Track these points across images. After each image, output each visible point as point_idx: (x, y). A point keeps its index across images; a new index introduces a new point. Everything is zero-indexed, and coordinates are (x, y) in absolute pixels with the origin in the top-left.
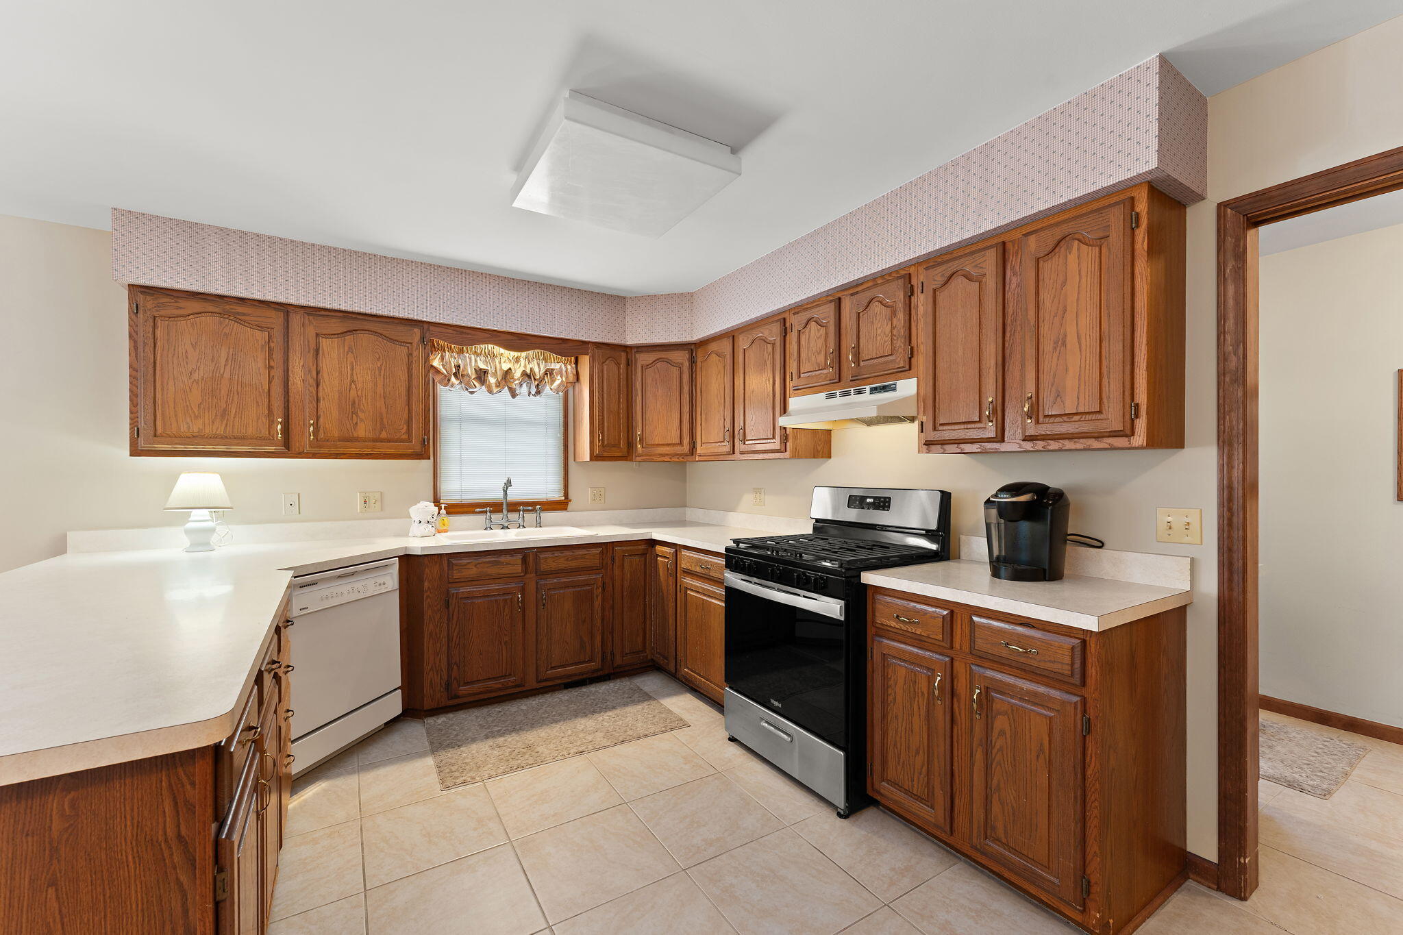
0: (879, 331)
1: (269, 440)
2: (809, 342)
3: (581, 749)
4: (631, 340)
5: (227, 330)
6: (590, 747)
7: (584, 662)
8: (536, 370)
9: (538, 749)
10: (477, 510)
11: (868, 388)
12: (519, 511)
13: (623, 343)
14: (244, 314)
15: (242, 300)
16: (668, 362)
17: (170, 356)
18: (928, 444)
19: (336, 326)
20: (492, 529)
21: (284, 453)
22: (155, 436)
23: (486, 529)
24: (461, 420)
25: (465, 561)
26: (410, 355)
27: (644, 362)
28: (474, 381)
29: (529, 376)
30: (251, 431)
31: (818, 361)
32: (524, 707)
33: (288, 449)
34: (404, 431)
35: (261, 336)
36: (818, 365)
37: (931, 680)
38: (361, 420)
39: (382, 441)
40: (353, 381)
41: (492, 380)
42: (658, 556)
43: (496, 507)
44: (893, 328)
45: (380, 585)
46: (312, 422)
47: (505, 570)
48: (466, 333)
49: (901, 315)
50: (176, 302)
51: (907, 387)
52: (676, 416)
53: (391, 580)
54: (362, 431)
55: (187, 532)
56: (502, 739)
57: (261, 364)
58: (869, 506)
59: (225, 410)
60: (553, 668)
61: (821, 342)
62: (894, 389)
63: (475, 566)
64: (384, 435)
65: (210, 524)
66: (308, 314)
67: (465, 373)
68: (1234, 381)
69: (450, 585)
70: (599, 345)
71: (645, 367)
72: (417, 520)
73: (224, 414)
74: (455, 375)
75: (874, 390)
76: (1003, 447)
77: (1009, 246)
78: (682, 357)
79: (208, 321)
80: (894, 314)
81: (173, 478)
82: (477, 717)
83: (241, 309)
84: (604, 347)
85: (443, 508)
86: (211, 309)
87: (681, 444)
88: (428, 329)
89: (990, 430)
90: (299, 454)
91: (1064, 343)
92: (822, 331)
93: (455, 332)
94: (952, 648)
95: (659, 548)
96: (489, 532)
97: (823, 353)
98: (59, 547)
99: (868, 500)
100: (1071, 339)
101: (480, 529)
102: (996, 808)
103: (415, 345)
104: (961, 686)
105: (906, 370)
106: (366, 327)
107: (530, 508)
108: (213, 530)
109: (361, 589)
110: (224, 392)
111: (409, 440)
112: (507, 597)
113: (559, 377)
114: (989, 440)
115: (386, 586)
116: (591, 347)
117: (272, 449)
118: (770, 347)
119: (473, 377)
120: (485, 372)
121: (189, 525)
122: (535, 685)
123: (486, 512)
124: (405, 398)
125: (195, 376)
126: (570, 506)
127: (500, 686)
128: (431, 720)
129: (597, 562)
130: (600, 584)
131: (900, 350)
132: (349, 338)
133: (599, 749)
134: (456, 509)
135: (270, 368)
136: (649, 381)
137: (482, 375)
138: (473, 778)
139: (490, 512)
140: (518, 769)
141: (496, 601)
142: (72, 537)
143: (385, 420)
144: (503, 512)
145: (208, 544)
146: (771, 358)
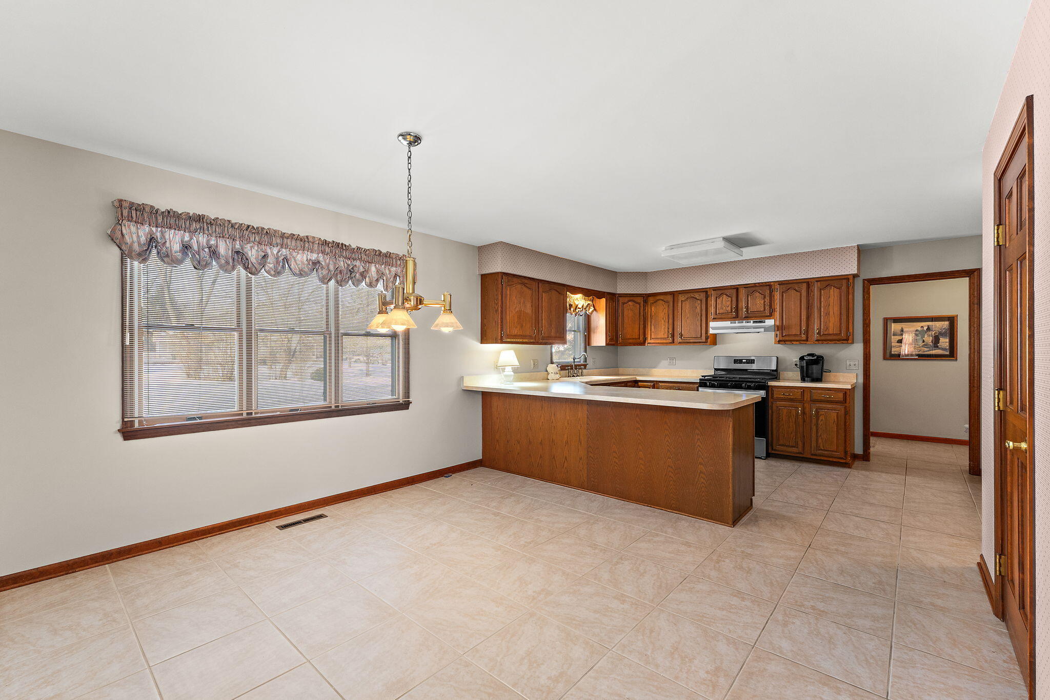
0: (757, 301)
1: (531, 337)
2: (722, 302)
4: (618, 292)
5: (524, 290)
11: (752, 321)
15: (525, 277)
16: (634, 301)
18: (779, 342)
19: (546, 288)
21: (536, 342)
22: (507, 335)
27: (623, 301)
30: (528, 333)
31: (727, 309)
34: (562, 333)
35: (530, 293)
36: (726, 311)
37: (797, 411)
39: (557, 337)
40: (550, 311)
44: (765, 302)
46: (541, 329)
49: (768, 298)
50: (512, 279)
51: (770, 322)
52: (637, 326)
54: (553, 333)
55: (505, 376)
58: (744, 363)
61: (729, 303)
62: (765, 322)
64: (558, 334)
66: (542, 283)
68: (867, 326)
70: (609, 293)
71: (624, 303)
72: (551, 373)
75: (754, 322)
76: (808, 343)
77: (810, 283)
78: (640, 300)
79: (519, 286)
80: (764, 297)
81: (499, 353)
83: (526, 281)
85: (559, 367)
86: (520, 282)
87: (639, 338)
88: (567, 288)
89: (804, 337)
91: (829, 314)
92: (730, 299)
94: (804, 400)
97: (730, 307)
99: (743, 361)
100: (831, 313)
102: (820, 441)
104: (807, 410)
105: (770, 316)
106: (553, 288)
110: (522, 317)
111: (563, 337)
114: (803, 341)
116: (606, 295)
117: (532, 341)
118: (699, 302)
121: (505, 373)
123: (569, 369)
124: (563, 319)
125: (516, 310)
131: (767, 310)
132: (549, 293)
135: (532, 306)
143: (558, 328)
146: (699, 306)
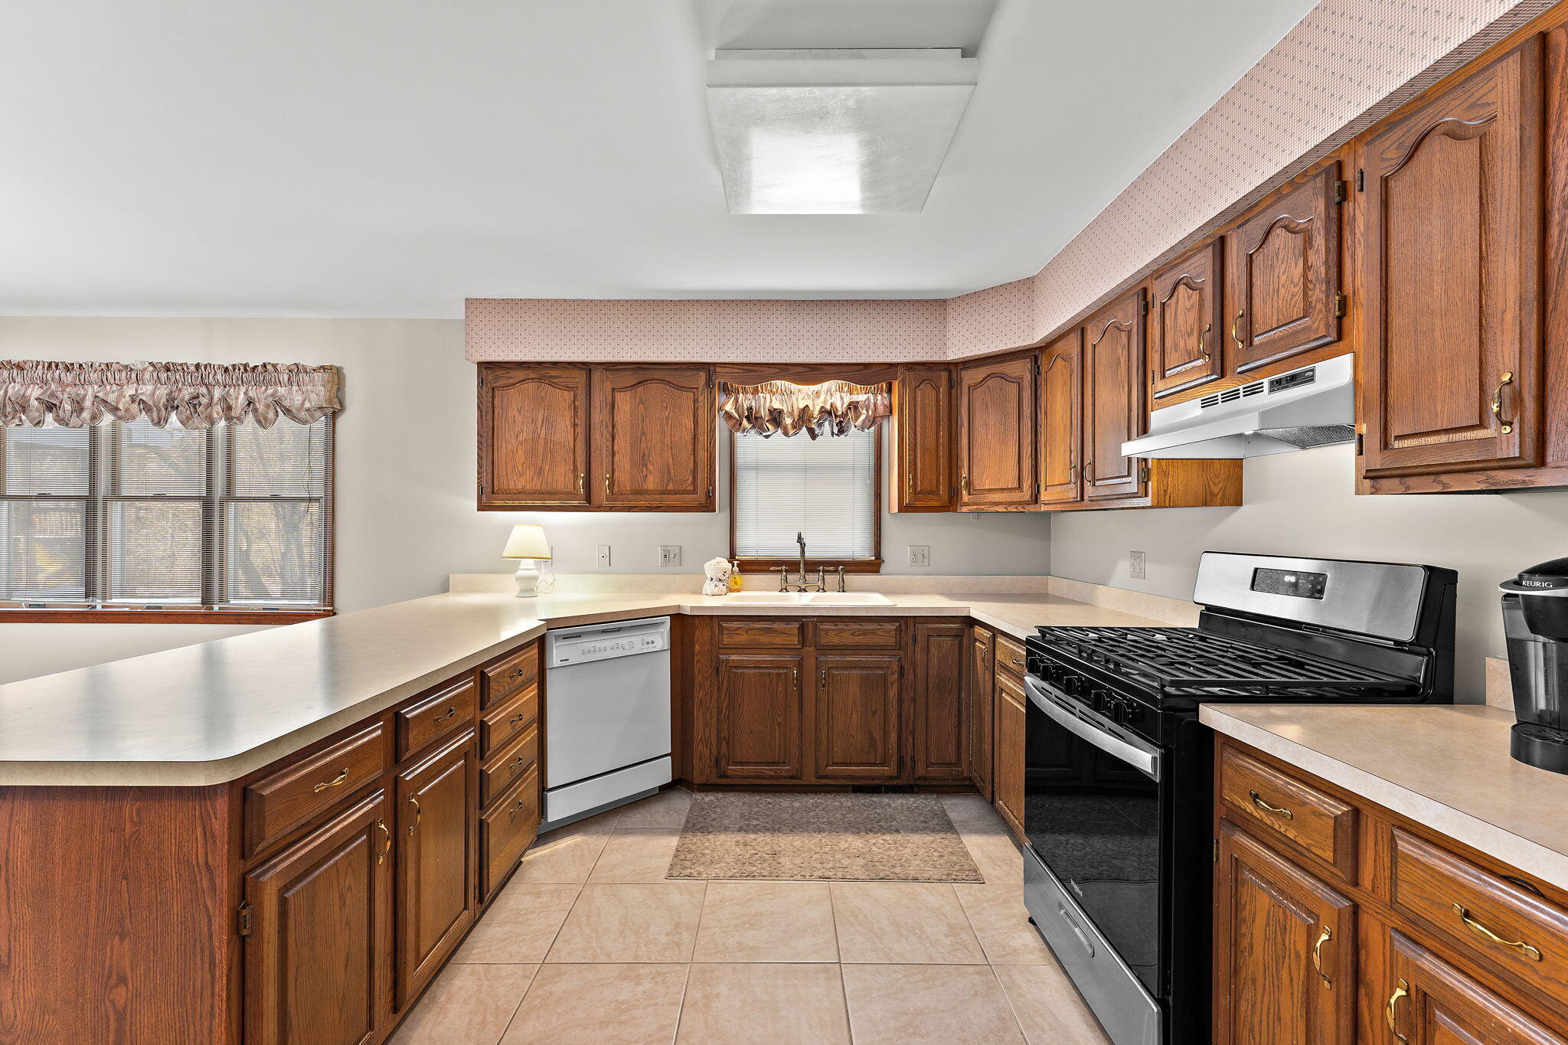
0: (1283, 279)
1: (572, 495)
2: (1177, 321)
3: (826, 875)
4: (953, 354)
5: (543, 394)
6: (840, 875)
7: (874, 764)
8: (838, 405)
9: (782, 860)
10: (772, 569)
11: (1266, 382)
12: (819, 571)
13: (942, 359)
14: (555, 377)
15: (555, 365)
16: (1003, 377)
17: (503, 421)
18: (1376, 478)
19: (629, 379)
20: (787, 591)
21: (586, 507)
22: (493, 493)
23: (780, 591)
24: (757, 468)
25: (736, 625)
26: (696, 401)
27: (971, 382)
28: (767, 424)
29: (829, 413)
30: (560, 486)
31: (1189, 347)
32: (797, 804)
33: (589, 503)
34: (689, 482)
35: (568, 396)
36: (1189, 353)
37: (1311, 934)
38: (651, 472)
39: (668, 493)
40: (643, 433)
41: (788, 421)
42: (976, 640)
43: (790, 566)
44: (1307, 268)
45: (648, 643)
46: (608, 476)
47: (779, 640)
48: (751, 371)
49: (1322, 242)
50: (508, 373)
51: (1336, 373)
52: (1013, 450)
53: (660, 639)
54: (651, 484)
55: (517, 579)
56: (753, 836)
57: (568, 423)
58: (1289, 588)
59: (541, 467)
60: (834, 764)
61: (1193, 316)
62: (1311, 379)
63: (746, 632)
64: (670, 487)
65: (534, 573)
66: (606, 370)
67: (758, 415)
69: (720, 651)
70: (910, 366)
71: (973, 387)
72: (709, 576)
73: (541, 471)
74: (748, 418)
75: (1277, 385)
76: (1544, 478)
77: (1557, 37)
78: (1021, 369)
79: (530, 386)
80: (1308, 243)
82: (744, 803)
83: (553, 373)
84: (917, 367)
85: (736, 565)
86: (532, 375)
87: (1020, 487)
88: (715, 371)
89: (1509, 441)
90: (599, 507)
92: (1195, 295)
93: (741, 371)
94: (1356, 883)
95: (978, 630)
96: (784, 594)
97: (1195, 333)
98: (445, 588)
99: (1288, 578)
101: (773, 590)
103: (700, 389)
104: (1374, 969)
105: (1338, 338)
106: (656, 377)
107: (832, 568)
108: (535, 578)
109: (627, 647)
110: (540, 451)
111: (694, 491)
112: (781, 671)
113: (864, 411)
114: (1507, 465)
115: (654, 645)
116: (900, 370)
117: (576, 503)
118: (1124, 336)
119: (767, 419)
120: (780, 412)
122: (813, 781)
123: (781, 571)
124: (691, 447)
125: (520, 438)
126: (884, 568)
127: (773, 773)
128: (699, 796)
129: (891, 641)
130: (895, 667)
131: (1319, 306)
132: (640, 389)
133: (850, 880)
134: (749, 567)
135: (575, 426)
136: (977, 405)
137: (776, 417)
138: (700, 873)
139: (786, 571)
140: (749, 878)
141: (769, 674)
142: (454, 579)
143: (672, 472)
144: (799, 572)
145: (532, 590)
146: (1125, 352)
